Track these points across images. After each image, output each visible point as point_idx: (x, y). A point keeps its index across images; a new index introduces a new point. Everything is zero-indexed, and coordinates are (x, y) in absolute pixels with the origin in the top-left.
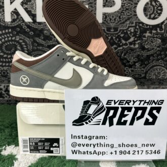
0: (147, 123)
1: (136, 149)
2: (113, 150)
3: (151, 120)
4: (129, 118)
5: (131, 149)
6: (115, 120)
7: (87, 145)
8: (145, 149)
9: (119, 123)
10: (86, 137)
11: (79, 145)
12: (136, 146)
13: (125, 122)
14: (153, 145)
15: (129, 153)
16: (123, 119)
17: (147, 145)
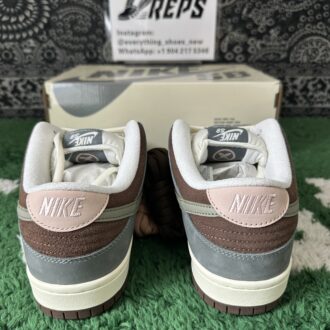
0: (193, 15)
1: (184, 47)
2: (160, 48)
3: (197, 12)
4: (174, 10)
5: (179, 47)
6: (162, 13)
7: (135, 43)
8: (193, 46)
9: (166, 15)
10: (132, 33)
11: (126, 43)
12: (183, 42)
13: (171, 15)
14: (200, 42)
15: (176, 51)
16: (170, 12)
17: (195, 42)
